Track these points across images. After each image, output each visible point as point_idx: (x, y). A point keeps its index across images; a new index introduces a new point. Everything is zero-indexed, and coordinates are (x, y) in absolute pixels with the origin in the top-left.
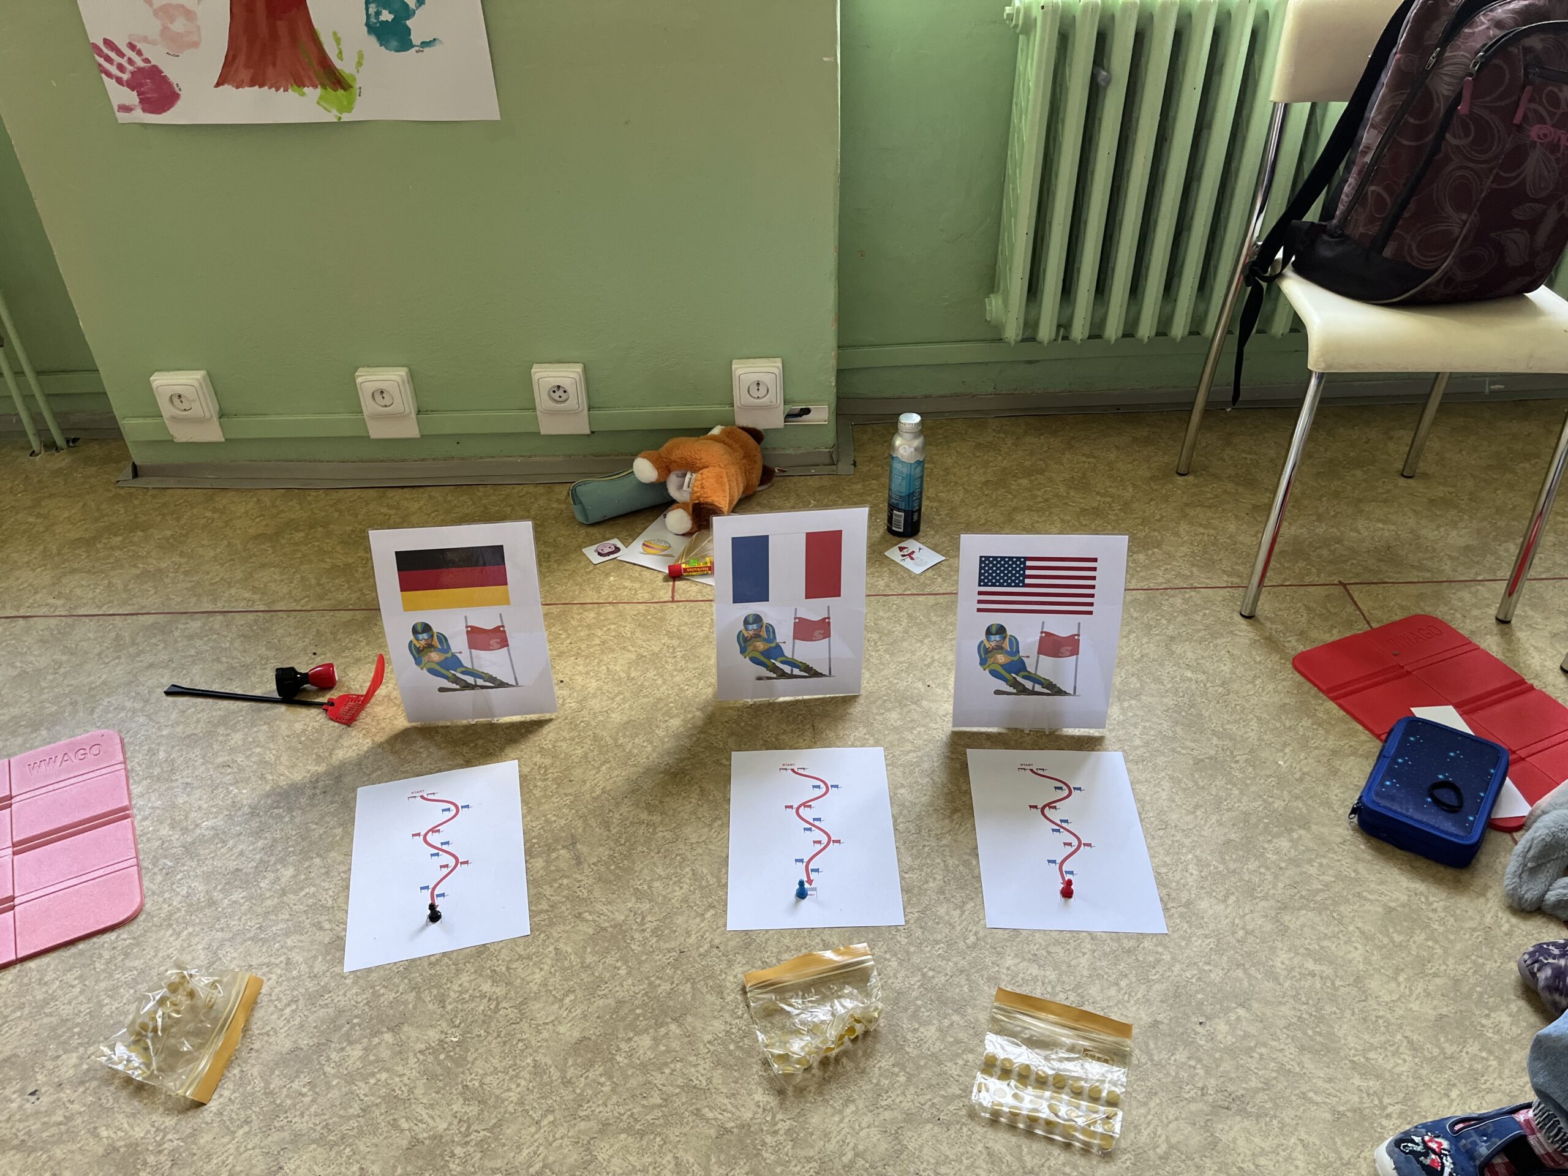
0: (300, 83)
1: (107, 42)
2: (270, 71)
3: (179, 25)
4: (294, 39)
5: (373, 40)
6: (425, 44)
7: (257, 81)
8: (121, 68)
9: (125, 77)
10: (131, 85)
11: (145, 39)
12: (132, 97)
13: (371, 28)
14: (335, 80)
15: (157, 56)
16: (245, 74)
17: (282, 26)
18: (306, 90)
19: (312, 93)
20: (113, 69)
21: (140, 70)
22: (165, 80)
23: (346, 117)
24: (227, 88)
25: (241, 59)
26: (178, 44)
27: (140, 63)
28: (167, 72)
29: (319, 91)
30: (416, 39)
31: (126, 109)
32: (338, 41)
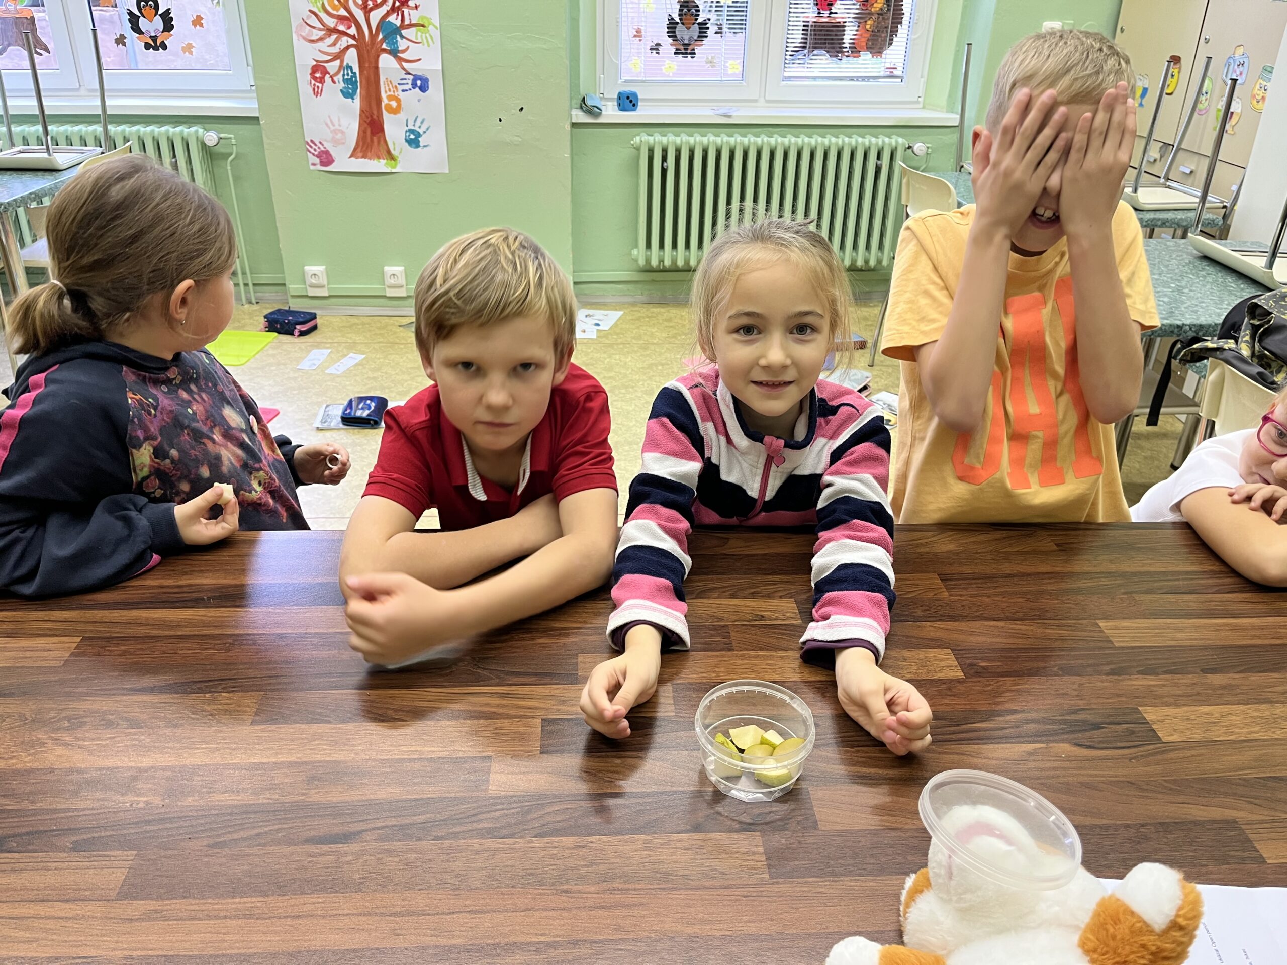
0: (379, 158)
1: (312, 141)
2: (369, 154)
3: (339, 136)
4: (379, 142)
5: (407, 144)
6: (425, 146)
7: (364, 157)
8: (315, 150)
9: (316, 153)
10: (317, 156)
11: (326, 140)
12: (317, 161)
13: (406, 141)
14: (391, 157)
15: (329, 146)
16: (360, 154)
17: (375, 139)
18: (381, 161)
19: (383, 162)
20: (312, 151)
21: (322, 151)
22: (330, 155)
23: (394, 171)
24: (353, 159)
25: (359, 150)
26: (336, 142)
27: (322, 149)
28: (332, 152)
29: (385, 161)
30: (421, 144)
31: (314, 165)
32: (394, 144)
